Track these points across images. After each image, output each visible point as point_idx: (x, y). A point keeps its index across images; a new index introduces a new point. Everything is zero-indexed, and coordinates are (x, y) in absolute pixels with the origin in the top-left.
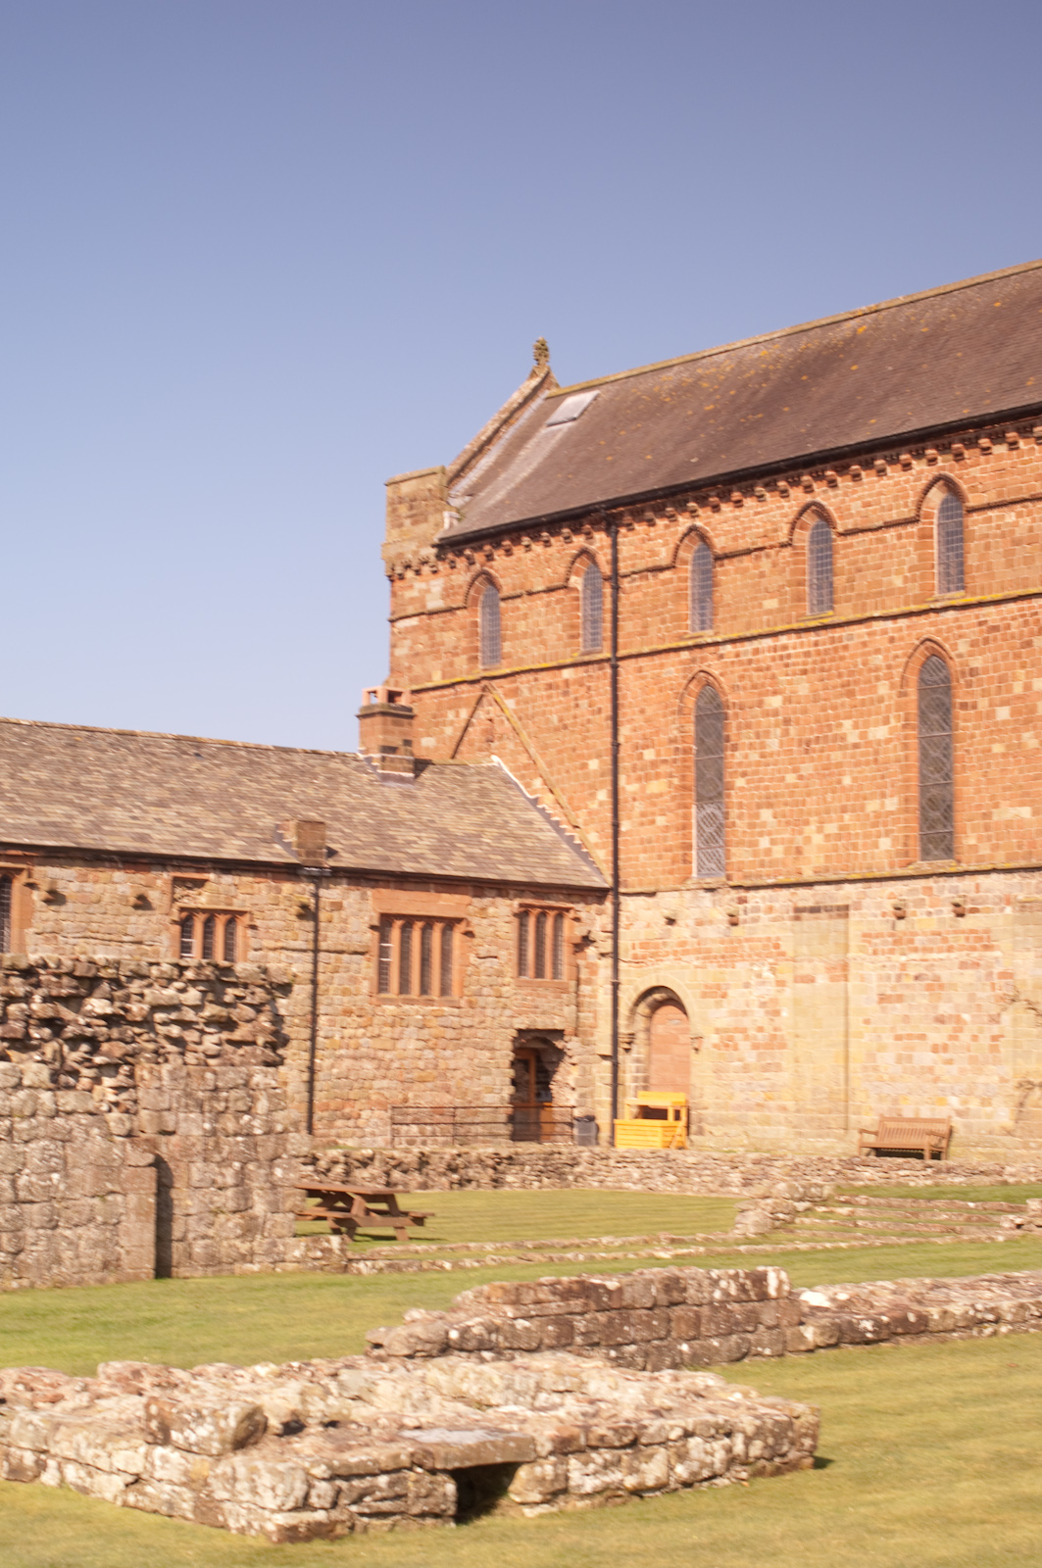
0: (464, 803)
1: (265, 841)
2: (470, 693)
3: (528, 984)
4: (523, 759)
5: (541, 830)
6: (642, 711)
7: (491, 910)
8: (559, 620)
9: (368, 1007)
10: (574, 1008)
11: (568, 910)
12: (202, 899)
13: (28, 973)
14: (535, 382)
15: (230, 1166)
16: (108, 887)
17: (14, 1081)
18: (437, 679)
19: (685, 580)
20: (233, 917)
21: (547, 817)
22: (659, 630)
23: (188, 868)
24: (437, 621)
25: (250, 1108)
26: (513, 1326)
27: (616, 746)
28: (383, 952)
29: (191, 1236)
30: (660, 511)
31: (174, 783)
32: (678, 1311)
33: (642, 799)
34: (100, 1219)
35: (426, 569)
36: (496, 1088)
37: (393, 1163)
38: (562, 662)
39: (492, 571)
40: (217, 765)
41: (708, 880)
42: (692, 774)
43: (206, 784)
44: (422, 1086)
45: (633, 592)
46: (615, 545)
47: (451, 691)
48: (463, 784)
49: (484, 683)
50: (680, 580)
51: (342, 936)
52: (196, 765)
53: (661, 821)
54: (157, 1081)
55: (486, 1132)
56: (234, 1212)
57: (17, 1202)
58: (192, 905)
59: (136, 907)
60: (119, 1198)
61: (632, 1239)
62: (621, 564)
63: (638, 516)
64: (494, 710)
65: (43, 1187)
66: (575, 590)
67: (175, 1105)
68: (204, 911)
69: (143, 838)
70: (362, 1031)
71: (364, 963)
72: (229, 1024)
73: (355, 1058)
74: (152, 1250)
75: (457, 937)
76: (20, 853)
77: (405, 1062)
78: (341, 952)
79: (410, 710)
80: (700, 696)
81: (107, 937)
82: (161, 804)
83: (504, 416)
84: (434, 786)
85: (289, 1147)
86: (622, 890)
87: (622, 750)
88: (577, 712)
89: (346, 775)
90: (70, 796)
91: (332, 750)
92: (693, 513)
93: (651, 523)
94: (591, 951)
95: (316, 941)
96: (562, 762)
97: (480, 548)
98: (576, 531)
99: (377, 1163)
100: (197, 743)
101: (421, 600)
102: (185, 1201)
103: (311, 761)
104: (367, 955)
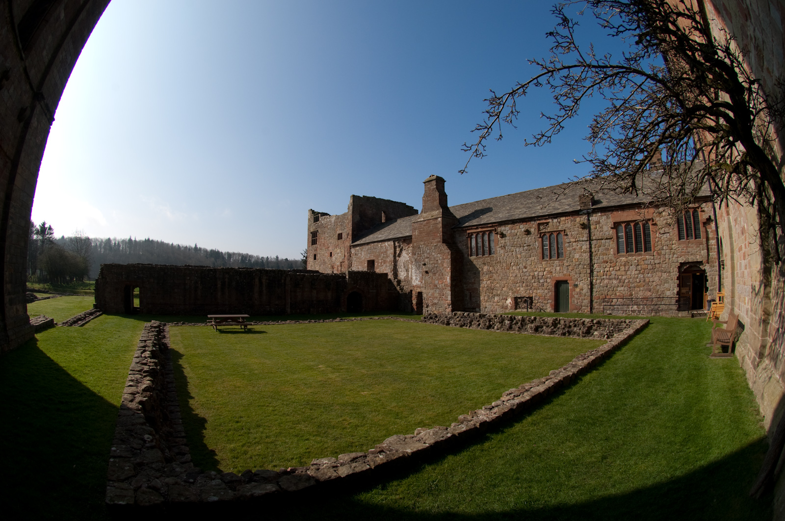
3: (684, 243)
9: (614, 259)
10: (706, 251)
11: (698, 208)
12: (548, 228)
20: (559, 232)
23: (543, 219)
28: (618, 238)
36: (671, 289)
51: (601, 233)
58: (545, 231)
59: (527, 235)
71: (611, 242)
73: (610, 279)
78: (602, 239)
81: (519, 245)
95: (590, 236)
104: (612, 239)
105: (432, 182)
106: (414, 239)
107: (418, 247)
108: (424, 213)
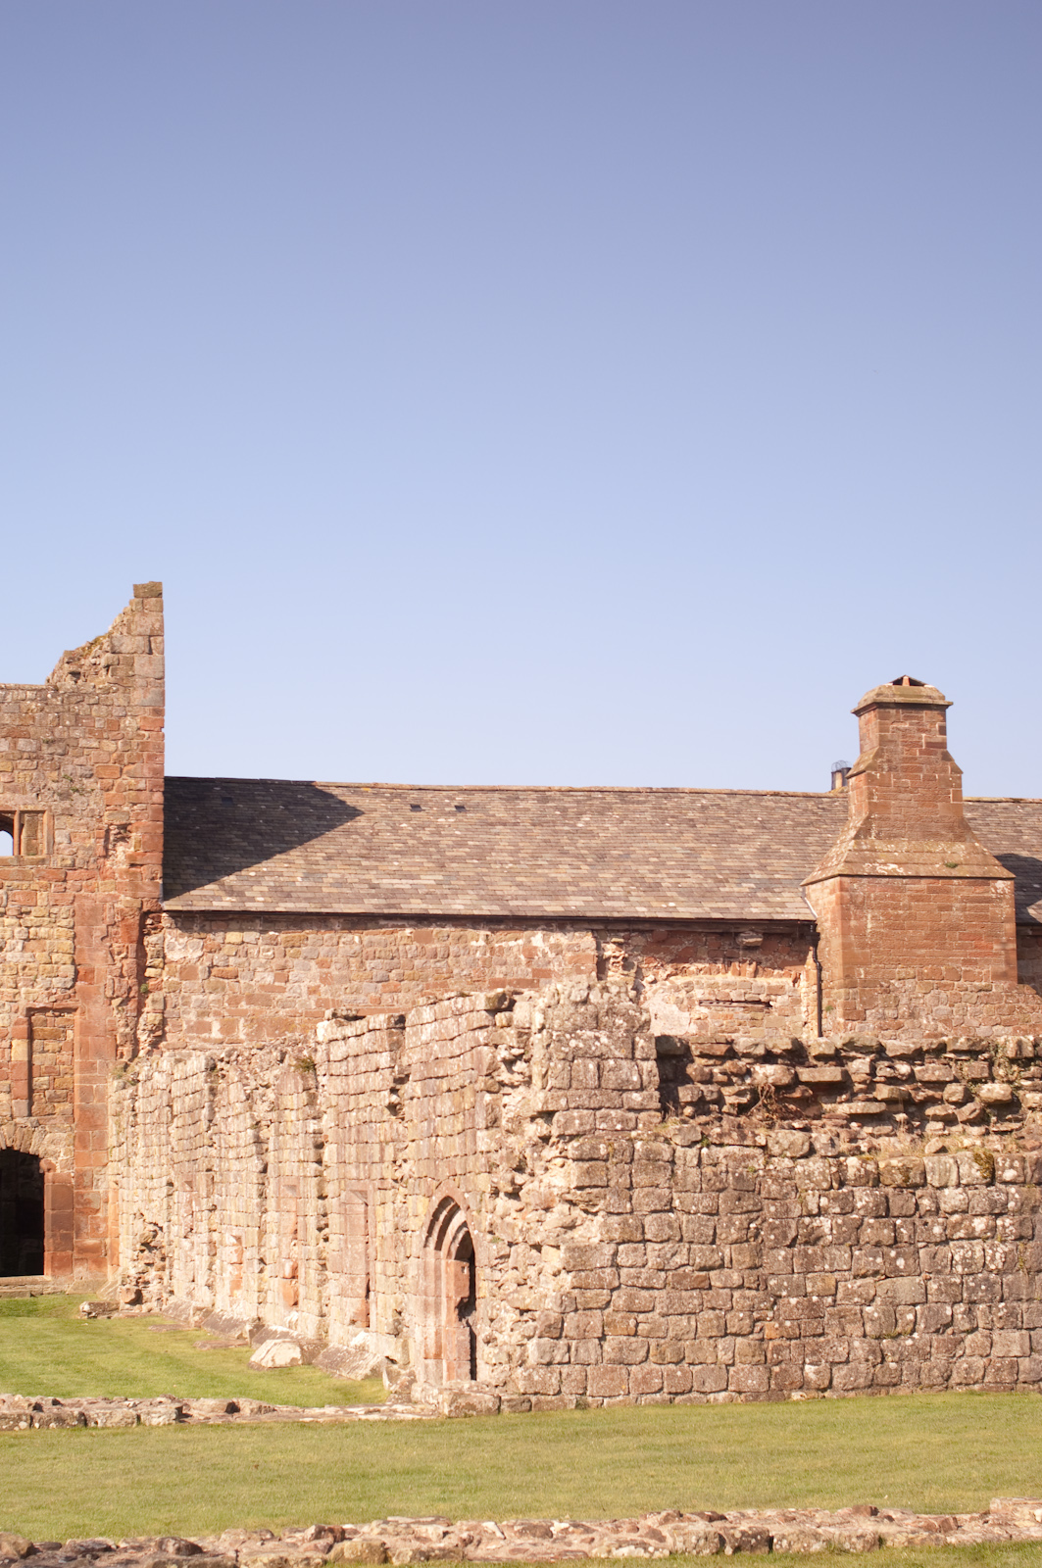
105: (925, 714)
106: (856, 950)
107: (882, 986)
108: (878, 837)
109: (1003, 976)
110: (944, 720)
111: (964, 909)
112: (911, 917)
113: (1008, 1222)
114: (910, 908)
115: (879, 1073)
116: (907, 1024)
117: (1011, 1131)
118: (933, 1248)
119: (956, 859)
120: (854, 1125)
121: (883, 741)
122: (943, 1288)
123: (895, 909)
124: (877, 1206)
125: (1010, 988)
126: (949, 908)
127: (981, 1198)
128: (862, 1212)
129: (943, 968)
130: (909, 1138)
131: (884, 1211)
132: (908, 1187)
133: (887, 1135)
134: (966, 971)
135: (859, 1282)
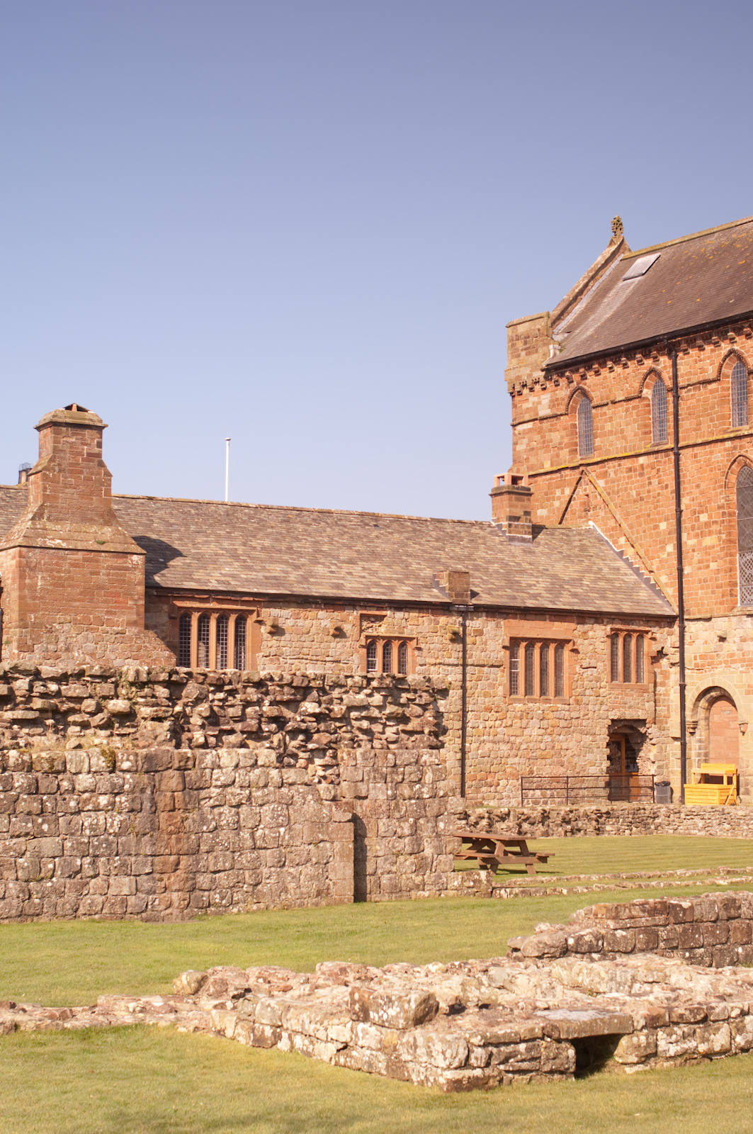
0: (569, 556)
1: (426, 587)
2: (572, 476)
3: (619, 686)
4: (612, 523)
5: (626, 574)
6: (698, 486)
7: (591, 633)
8: (635, 421)
9: (503, 705)
10: (653, 703)
11: (647, 632)
12: (382, 630)
13: (260, 684)
14: (613, 248)
15: (407, 821)
16: (314, 622)
17: (252, 761)
18: (548, 467)
19: (728, 389)
20: (404, 642)
21: (630, 565)
22: (709, 427)
23: (371, 607)
24: (546, 424)
25: (421, 779)
26: (614, 935)
27: (679, 512)
28: (513, 665)
29: (379, 871)
30: (707, 340)
31: (360, 547)
32: (735, 923)
33: (699, 550)
34: (314, 860)
35: (537, 387)
36: (597, 762)
37: (523, 817)
38: (638, 452)
39: (585, 387)
40: (389, 533)
41: (749, 609)
42: (735, 531)
43: (383, 547)
44: (543, 761)
45: (689, 400)
46: (675, 365)
47: (558, 475)
48: (569, 542)
49: (581, 468)
50: (723, 389)
51: (483, 653)
52: (375, 533)
53: (713, 566)
54: (354, 761)
55: (590, 794)
56: (411, 854)
57: (254, 848)
58: (375, 634)
59: (335, 636)
60: (328, 845)
61: (699, 871)
62: (680, 379)
63: (691, 343)
64: (589, 488)
65: (275, 837)
66: (647, 398)
67: (366, 778)
68: (383, 638)
69: (338, 586)
70: (498, 723)
71: (500, 674)
72: (404, 719)
73: (495, 742)
74: (352, 882)
75: (566, 653)
76: (252, 599)
77: (531, 745)
78: (483, 666)
79: (529, 489)
80: (740, 474)
81: (314, 658)
82: (351, 561)
83: (591, 274)
84: (546, 544)
85: (449, 807)
86: (685, 617)
87: (683, 513)
88: (650, 487)
89: (484, 538)
90: (286, 557)
91: (473, 520)
92: (732, 340)
93: (701, 348)
94: (664, 662)
95: (464, 658)
96: (640, 525)
97: (577, 371)
98: (646, 356)
99: (511, 817)
100: (376, 517)
101: (535, 409)
102: (375, 846)
103: (458, 528)
104: (502, 668)
105: (87, 433)
106: (29, 601)
107: (46, 628)
108: (49, 519)
109: (134, 623)
110: (101, 438)
111: (108, 575)
112: (70, 578)
113: (124, 799)
114: (69, 572)
115: (35, 690)
116: (64, 656)
117: (129, 734)
118: (69, 817)
119: (104, 538)
120: (15, 727)
121: (55, 450)
122: (75, 846)
123: (58, 572)
124: (29, 786)
125: (139, 633)
126: (98, 573)
127: (105, 781)
128: (18, 790)
129: (91, 616)
130: (55, 737)
131: (34, 790)
132: (52, 773)
133: (39, 735)
134: (108, 619)
135: (15, 840)
